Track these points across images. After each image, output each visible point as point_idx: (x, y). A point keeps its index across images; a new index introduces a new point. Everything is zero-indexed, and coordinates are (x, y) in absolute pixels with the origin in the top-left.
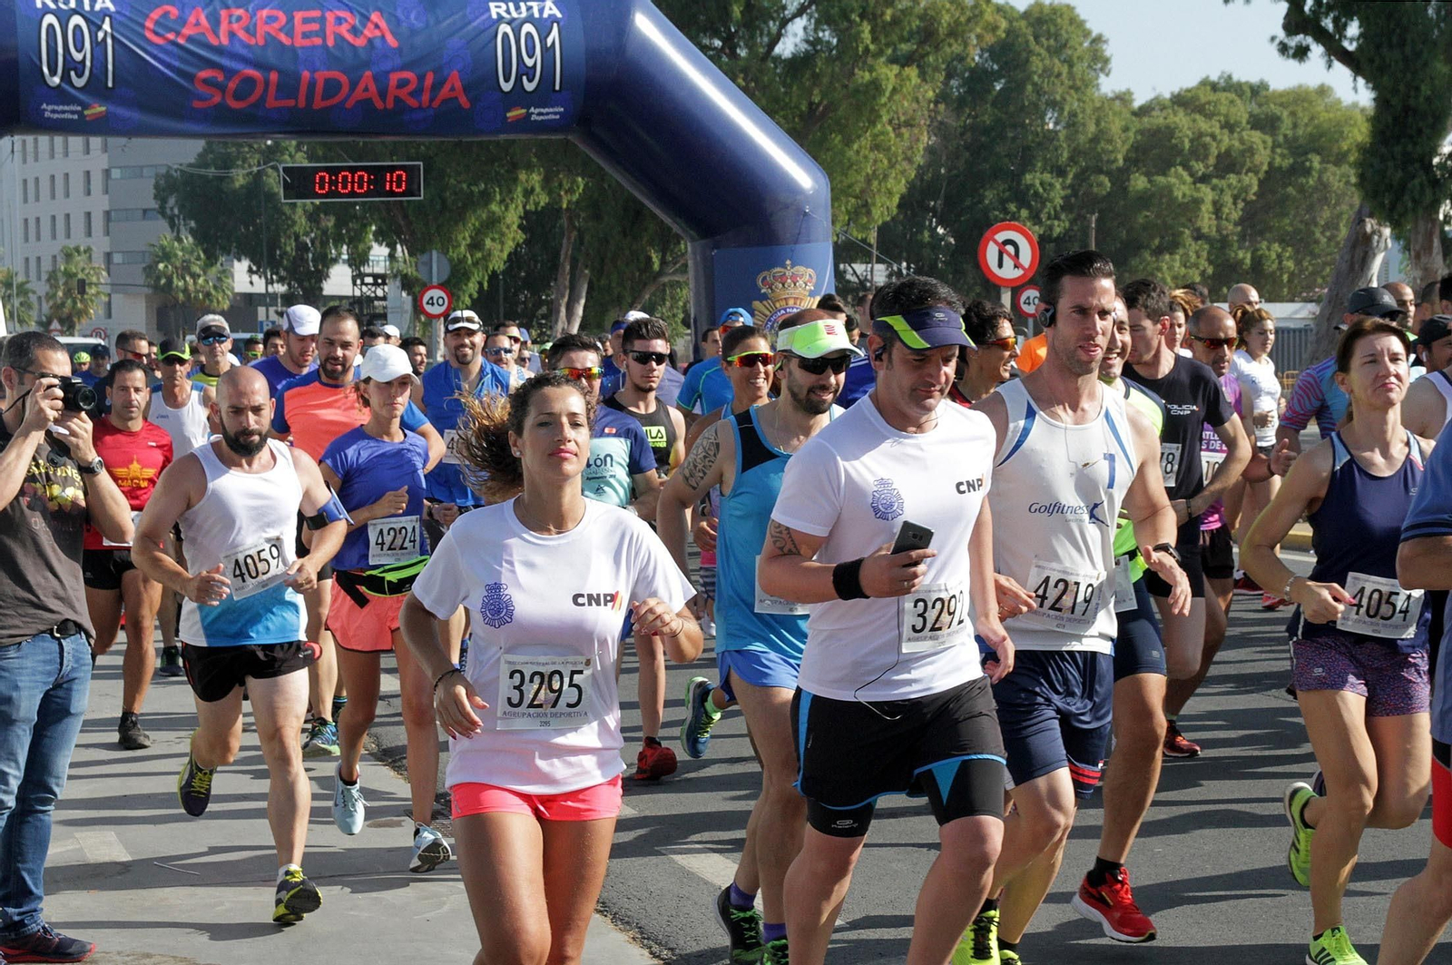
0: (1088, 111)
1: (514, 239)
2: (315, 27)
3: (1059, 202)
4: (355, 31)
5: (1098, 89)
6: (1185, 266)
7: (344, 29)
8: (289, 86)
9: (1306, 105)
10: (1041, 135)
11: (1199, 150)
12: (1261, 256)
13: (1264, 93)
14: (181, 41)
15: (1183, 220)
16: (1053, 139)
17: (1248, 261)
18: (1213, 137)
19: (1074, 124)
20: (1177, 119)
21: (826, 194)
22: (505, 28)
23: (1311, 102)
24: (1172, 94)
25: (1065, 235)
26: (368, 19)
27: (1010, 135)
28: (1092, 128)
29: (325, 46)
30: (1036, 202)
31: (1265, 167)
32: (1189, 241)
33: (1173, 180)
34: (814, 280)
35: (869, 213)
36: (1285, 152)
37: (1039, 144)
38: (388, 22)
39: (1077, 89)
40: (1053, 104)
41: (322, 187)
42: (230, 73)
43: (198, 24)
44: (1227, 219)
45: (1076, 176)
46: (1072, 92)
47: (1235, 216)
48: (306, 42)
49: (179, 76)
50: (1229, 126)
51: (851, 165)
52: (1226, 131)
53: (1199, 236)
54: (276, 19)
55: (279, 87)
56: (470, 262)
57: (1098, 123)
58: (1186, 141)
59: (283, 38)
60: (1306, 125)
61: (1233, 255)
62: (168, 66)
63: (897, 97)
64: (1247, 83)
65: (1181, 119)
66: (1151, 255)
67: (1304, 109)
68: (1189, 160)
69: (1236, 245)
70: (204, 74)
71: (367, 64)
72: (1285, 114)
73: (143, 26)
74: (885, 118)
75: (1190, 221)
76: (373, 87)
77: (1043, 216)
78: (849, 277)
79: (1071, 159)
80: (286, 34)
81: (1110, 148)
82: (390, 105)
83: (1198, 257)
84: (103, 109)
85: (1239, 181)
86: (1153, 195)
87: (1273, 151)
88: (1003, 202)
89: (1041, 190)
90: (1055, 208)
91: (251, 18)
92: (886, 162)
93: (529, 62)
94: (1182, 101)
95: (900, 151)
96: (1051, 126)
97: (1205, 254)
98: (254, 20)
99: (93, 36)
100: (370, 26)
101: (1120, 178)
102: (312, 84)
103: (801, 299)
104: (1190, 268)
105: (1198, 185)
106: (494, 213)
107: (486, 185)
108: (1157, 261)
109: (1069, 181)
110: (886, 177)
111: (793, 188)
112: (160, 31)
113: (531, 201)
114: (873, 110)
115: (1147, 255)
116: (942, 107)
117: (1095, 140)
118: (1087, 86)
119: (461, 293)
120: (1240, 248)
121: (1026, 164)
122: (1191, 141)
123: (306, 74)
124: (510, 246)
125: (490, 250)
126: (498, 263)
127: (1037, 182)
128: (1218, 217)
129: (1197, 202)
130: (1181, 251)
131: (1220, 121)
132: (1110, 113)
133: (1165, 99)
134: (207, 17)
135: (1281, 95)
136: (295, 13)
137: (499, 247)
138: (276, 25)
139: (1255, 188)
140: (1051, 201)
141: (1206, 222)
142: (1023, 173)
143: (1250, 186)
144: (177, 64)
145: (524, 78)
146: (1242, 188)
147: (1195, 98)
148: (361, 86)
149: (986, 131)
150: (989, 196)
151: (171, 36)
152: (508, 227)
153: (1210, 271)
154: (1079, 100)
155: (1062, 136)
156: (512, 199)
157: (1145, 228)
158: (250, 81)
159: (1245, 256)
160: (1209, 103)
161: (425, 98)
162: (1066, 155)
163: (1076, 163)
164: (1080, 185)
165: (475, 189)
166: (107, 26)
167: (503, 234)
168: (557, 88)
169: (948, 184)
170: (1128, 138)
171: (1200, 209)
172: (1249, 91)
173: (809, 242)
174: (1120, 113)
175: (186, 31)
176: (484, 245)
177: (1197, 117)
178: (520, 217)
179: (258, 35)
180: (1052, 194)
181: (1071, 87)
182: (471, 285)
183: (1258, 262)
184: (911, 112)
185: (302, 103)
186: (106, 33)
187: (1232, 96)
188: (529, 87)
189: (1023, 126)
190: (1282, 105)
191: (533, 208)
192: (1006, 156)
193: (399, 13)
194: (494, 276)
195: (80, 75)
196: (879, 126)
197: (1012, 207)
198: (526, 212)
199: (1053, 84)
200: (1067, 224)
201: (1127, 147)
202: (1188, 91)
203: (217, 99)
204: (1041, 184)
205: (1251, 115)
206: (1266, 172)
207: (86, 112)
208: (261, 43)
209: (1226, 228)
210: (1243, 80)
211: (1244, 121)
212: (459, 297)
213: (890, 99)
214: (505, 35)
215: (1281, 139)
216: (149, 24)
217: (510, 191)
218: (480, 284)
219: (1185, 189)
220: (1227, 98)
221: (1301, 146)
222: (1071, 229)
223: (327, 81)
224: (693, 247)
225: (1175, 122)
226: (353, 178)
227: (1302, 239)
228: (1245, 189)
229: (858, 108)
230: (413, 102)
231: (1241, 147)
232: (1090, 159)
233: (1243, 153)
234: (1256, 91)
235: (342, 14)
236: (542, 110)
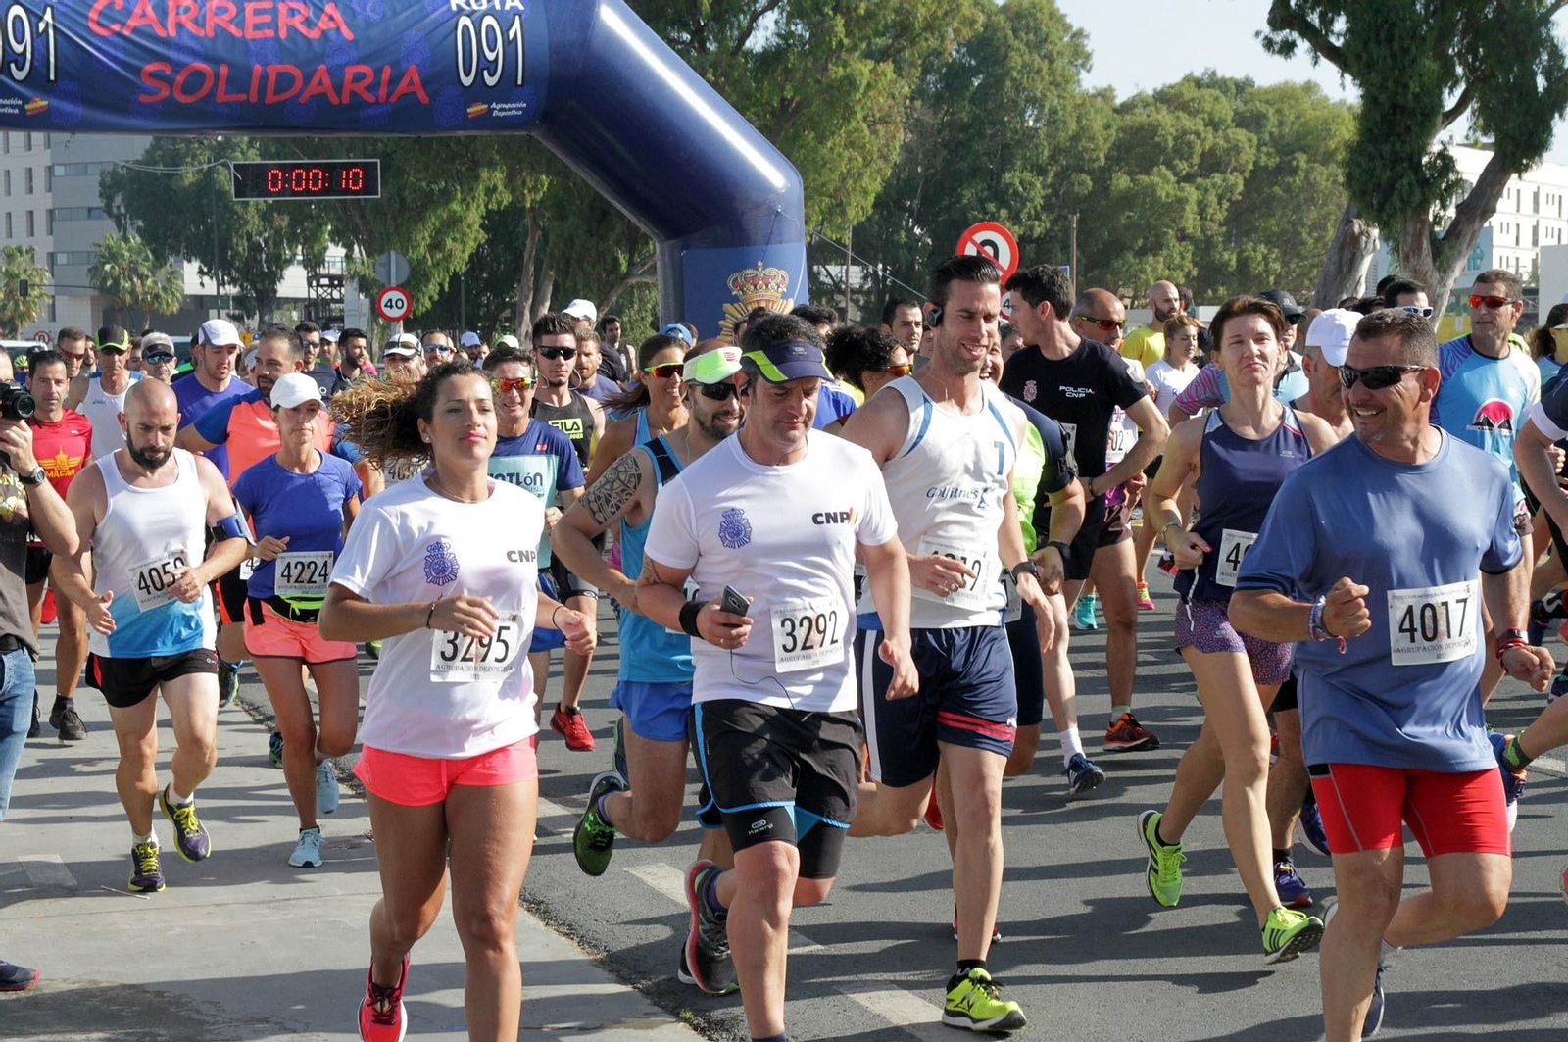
0: (1069, 108)
1: (476, 239)
2: (267, 18)
3: (1039, 201)
4: (308, 23)
5: (1079, 86)
6: (1169, 268)
7: (297, 21)
8: (239, 79)
9: (1292, 102)
10: (1020, 132)
11: (1182, 148)
12: (1247, 258)
13: (1249, 90)
14: (127, 33)
15: (1167, 220)
16: (1033, 137)
17: (1233, 262)
18: (1198, 135)
19: (1054, 122)
20: (1160, 117)
21: (798, 193)
22: (464, 20)
23: (1297, 100)
24: (1155, 90)
25: (1045, 235)
26: (322, 10)
27: (989, 132)
28: (1073, 126)
29: (277, 39)
30: (1016, 201)
31: (1251, 167)
32: (1173, 242)
33: (1157, 180)
34: (787, 282)
35: (843, 213)
36: (1272, 150)
37: (1019, 141)
38: (344, 13)
39: (1058, 86)
40: (1033, 101)
41: (275, 185)
42: (178, 66)
43: (144, 15)
44: (1211, 220)
45: (1056, 175)
46: (1053, 88)
47: (1220, 216)
48: (258, 35)
49: (123, 68)
50: (1214, 124)
51: (824, 165)
52: (1210, 129)
53: (1183, 237)
54: (226, 10)
55: (230, 80)
56: (430, 263)
57: (1079, 121)
58: (1170, 139)
59: (233, 29)
60: (1293, 123)
61: (1218, 256)
62: (114, 59)
63: (871, 93)
64: (1231, 79)
65: (1164, 117)
66: (1134, 256)
67: (1291, 107)
68: (1173, 159)
69: (1221, 246)
70: (150, 67)
71: (321, 58)
72: (1271, 111)
73: (86, 17)
74: (860, 116)
75: (1174, 221)
76: (327, 81)
77: (1023, 216)
78: (823, 279)
79: (1052, 157)
80: (237, 26)
81: (1092, 146)
82: (346, 100)
83: (1183, 258)
84: (45, 103)
85: (1224, 180)
86: (1136, 195)
87: (1259, 150)
88: (982, 202)
89: (1021, 189)
90: (1035, 208)
91: (200, 9)
92: (860, 159)
93: (491, 56)
94: (1166, 98)
95: (876, 149)
96: (1031, 123)
97: (1189, 256)
98: (203, 10)
99: (34, 27)
100: (324, 17)
101: (1102, 178)
102: (264, 78)
103: (774, 302)
104: (1174, 269)
105: (1182, 184)
106: (455, 212)
107: (446, 183)
108: (1140, 263)
109: (1049, 180)
110: (861, 175)
111: (764, 187)
112: (105, 22)
113: (494, 200)
114: (847, 106)
115: (1130, 257)
116: (918, 103)
117: (1075, 138)
118: (1067, 82)
119: (421, 295)
120: (1225, 250)
121: (1006, 163)
122: (1175, 139)
123: (258, 67)
124: (471, 247)
125: (451, 250)
126: (460, 263)
127: (1017, 182)
128: (1202, 218)
129: (1181, 202)
130: (1165, 252)
131: (1204, 119)
132: (1092, 111)
133: (1148, 96)
134: (153, 8)
135: (1267, 91)
136: (246, 4)
137: (460, 247)
138: (226, 17)
139: (1240, 188)
140: (1031, 200)
141: (1191, 222)
142: (1003, 170)
143: (1235, 185)
144: (122, 56)
145: (486, 72)
146: (1226, 188)
147: (1179, 95)
148: (315, 80)
149: (964, 128)
150: (968, 195)
151: (116, 28)
152: (470, 227)
153: (1195, 273)
154: (1059, 96)
155: (1042, 133)
156: (474, 198)
157: (1127, 228)
158: (200, 75)
159: (1231, 258)
160: (1193, 100)
161: (383, 92)
162: (1046, 153)
163: (1057, 162)
164: (1061, 185)
165: (435, 188)
166: (48, 17)
167: (464, 234)
168: (520, 83)
169: (925, 184)
170: (1109, 136)
171: (1184, 209)
172: (1233, 87)
173: (781, 242)
174: (1102, 111)
175: (132, 23)
176: (445, 245)
177: (1181, 114)
178: (482, 217)
179: (207, 27)
180: (1032, 194)
181: (1051, 84)
182: (431, 287)
183: (1243, 264)
184: (887, 108)
185: (254, 98)
186: (47, 24)
187: (1216, 92)
188: (491, 81)
189: (1002, 123)
190: (1267, 102)
191: (495, 207)
192: (988, 154)
193: (354, 5)
194: (455, 277)
195: (20, 68)
196: (853, 124)
197: (991, 207)
198: (489, 211)
199: (1033, 80)
200: (1048, 225)
201: (1108, 145)
202: (1171, 87)
203: (165, 93)
204: (1021, 183)
205: (1236, 112)
206: (1251, 171)
207: (27, 107)
208: (211, 35)
209: (1211, 230)
210: (1228, 76)
211: (1229, 119)
212: (418, 300)
213: (865, 94)
214: (466, 27)
215: (1267, 137)
216: (93, 15)
217: (472, 190)
218: (441, 285)
219: (1169, 188)
220: (1211, 95)
221: (1287, 145)
222: (1051, 230)
223: (279, 74)
224: (662, 248)
225: (1158, 120)
226: (307, 175)
227: (1288, 241)
228: (1231, 189)
229: (831, 104)
230: (369, 97)
231: (1226, 145)
232: (1070, 158)
233: (1227, 152)
234: (1242, 87)
235: (294, 5)
236: (504, 106)
